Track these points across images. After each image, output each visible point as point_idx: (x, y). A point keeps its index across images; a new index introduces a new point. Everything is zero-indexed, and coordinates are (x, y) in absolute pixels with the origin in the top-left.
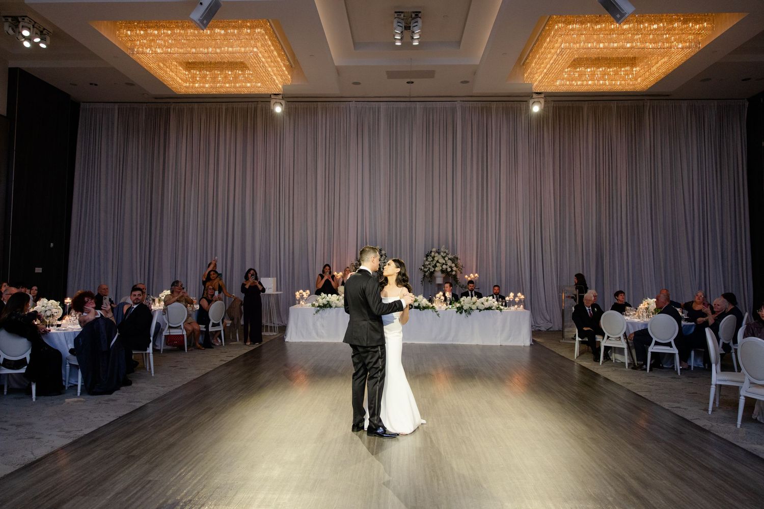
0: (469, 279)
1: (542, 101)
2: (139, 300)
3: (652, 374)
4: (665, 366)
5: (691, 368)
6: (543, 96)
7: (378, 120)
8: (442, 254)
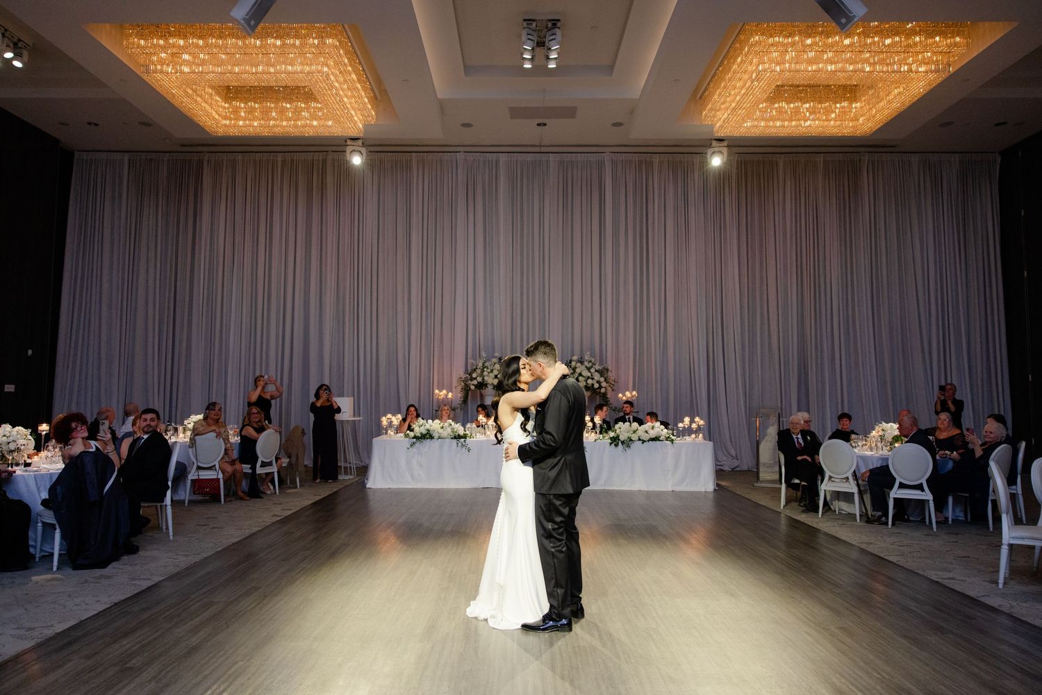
0: (624, 398)
1: (725, 150)
2: (151, 427)
3: (896, 530)
4: (911, 519)
5: (948, 521)
6: (725, 143)
7: (496, 179)
8: (586, 363)
